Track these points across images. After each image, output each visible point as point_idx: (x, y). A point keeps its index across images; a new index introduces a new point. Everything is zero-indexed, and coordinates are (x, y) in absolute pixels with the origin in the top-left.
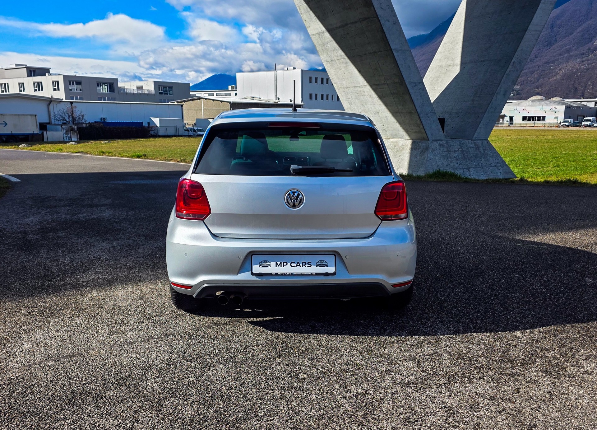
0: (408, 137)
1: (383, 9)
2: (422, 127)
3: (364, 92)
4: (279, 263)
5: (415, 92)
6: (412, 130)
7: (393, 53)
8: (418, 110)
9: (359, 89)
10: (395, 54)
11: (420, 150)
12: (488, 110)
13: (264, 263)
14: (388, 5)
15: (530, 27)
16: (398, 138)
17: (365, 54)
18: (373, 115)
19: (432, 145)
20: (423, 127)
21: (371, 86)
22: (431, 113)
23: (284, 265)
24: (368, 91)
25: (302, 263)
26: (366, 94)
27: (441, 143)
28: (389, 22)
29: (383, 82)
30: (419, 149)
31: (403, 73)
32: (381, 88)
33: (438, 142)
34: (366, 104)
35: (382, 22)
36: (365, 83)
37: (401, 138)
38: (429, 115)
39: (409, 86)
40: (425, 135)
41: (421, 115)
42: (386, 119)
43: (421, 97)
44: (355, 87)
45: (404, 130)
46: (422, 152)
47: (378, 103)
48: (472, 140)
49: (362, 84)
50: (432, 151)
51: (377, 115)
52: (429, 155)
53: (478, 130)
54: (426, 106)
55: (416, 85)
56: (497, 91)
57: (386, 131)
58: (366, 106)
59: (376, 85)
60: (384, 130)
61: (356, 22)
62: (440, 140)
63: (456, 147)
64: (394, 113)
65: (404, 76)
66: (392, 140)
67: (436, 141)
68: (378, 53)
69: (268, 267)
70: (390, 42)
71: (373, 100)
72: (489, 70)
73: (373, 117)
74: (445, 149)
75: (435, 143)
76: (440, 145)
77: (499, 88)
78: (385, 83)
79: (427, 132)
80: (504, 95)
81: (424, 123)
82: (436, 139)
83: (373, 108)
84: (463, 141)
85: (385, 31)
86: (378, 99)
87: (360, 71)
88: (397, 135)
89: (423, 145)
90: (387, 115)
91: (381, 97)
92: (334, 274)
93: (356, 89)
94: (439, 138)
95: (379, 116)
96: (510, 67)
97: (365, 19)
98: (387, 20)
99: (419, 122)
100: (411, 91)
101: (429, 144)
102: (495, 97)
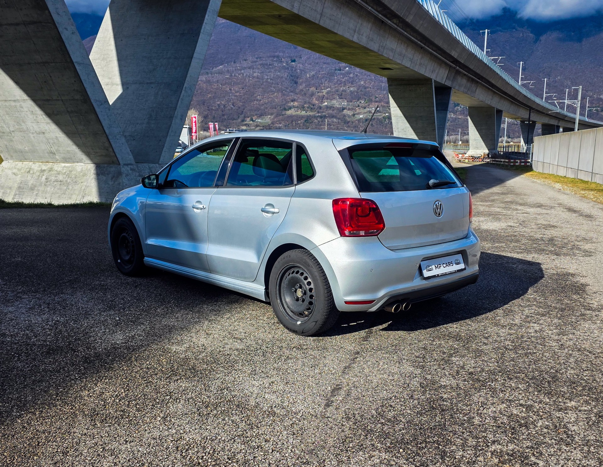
0: (89, 161)
1: (59, 15)
2: (111, 150)
3: (22, 107)
4: (436, 266)
5: (101, 112)
6: (97, 153)
7: (74, 65)
8: (107, 131)
9: (13, 104)
10: (77, 67)
11: (110, 176)
12: (169, 134)
13: (428, 267)
14: (65, 12)
15: (195, 55)
16: (74, 162)
17: (29, 64)
18: (35, 135)
19: (125, 169)
20: (113, 150)
21: (35, 100)
22: (120, 135)
23: (440, 267)
24: (29, 106)
25: (448, 263)
26: (25, 109)
27: (132, 167)
28: (67, 30)
29: (55, 98)
30: (108, 174)
31: (87, 90)
32: (51, 105)
33: (129, 166)
34: (23, 122)
35: (60, 30)
36: (25, 97)
37: (78, 162)
38: (118, 137)
39: (95, 105)
40: (116, 158)
41: (110, 137)
42: (56, 140)
43: (108, 117)
44: (5, 101)
45: (83, 153)
46: (114, 177)
47: (45, 122)
48: (159, 164)
49: (19, 98)
50: (125, 176)
51: (41, 135)
52: (124, 180)
53: (163, 154)
54: (114, 127)
55: (102, 104)
56: (175, 115)
57: (54, 154)
58: (23, 124)
59: (44, 100)
60: (51, 153)
61: (18, 24)
62: (131, 164)
63: (146, 171)
64: (70, 134)
65: (89, 93)
66: (63, 165)
67: (127, 165)
68: (51, 64)
69: (431, 270)
70: (71, 53)
71: (37, 117)
72: (160, 93)
73: (34, 137)
74: (137, 174)
75: (126, 167)
76: (131, 169)
77: (176, 112)
78: (59, 98)
79: (118, 156)
80: (181, 119)
81: (113, 145)
82: (126, 163)
83: (35, 127)
84: (151, 165)
85: (64, 40)
86: (44, 116)
87: (17, 82)
88: (71, 159)
89: (113, 169)
90: (58, 135)
91: (50, 114)
92: (465, 269)
93: (7, 104)
94: (129, 162)
95: (45, 137)
96: (183, 92)
97: (34, 23)
98: (65, 28)
99: (107, 144)
100: (98, 110)
101: (120, 168)
102: (173, 121)
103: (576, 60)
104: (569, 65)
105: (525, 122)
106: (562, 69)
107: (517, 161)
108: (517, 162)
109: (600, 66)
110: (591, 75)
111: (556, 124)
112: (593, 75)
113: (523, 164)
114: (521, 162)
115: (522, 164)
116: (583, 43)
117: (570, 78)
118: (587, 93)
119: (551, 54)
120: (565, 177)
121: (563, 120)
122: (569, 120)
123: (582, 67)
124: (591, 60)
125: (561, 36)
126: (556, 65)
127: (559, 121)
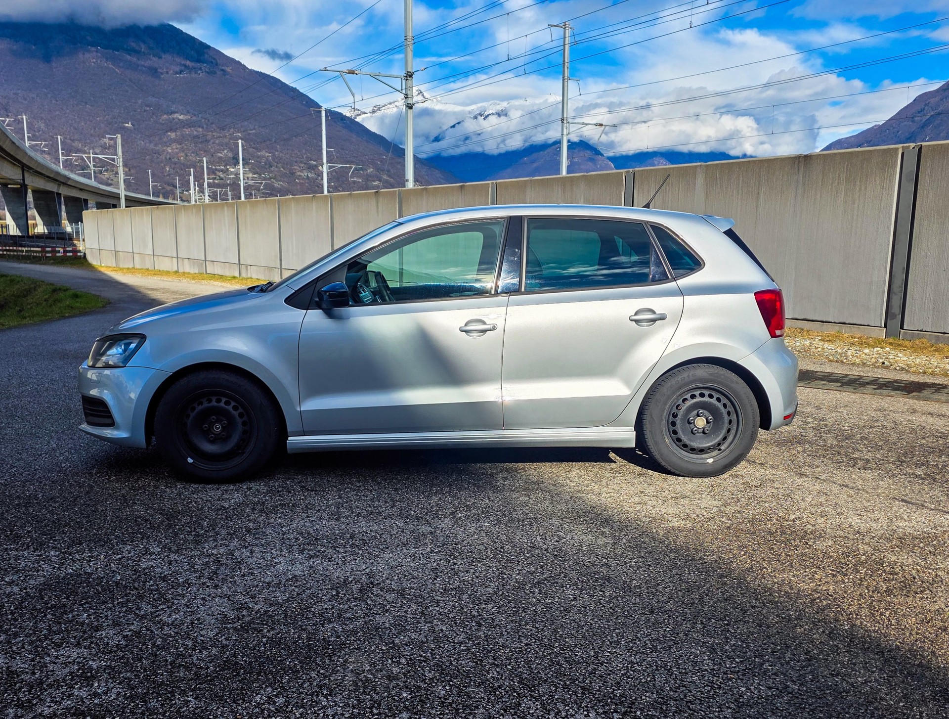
103: (47, 90)
104: (37, 96)
105: (9, 186)
106: (26, 102)
107: (57, 249)
108: (59, 252)
109: (86, 103)
110: (74, 116)
111: (55, 190)
112: (78, 117)
113: (71, 254)
114: (65, 252)
115: (68, 254)
116: (54, 64)
117: (42, 119)
118: (73, 144)
119: (3, 75)
120: (177, 272)
121: (65, 184)
122: (73, 185)
123: (58, 103)
124: (71, 94)
125: (15, 47)
126: (14, 94)
127: (59, 185)
